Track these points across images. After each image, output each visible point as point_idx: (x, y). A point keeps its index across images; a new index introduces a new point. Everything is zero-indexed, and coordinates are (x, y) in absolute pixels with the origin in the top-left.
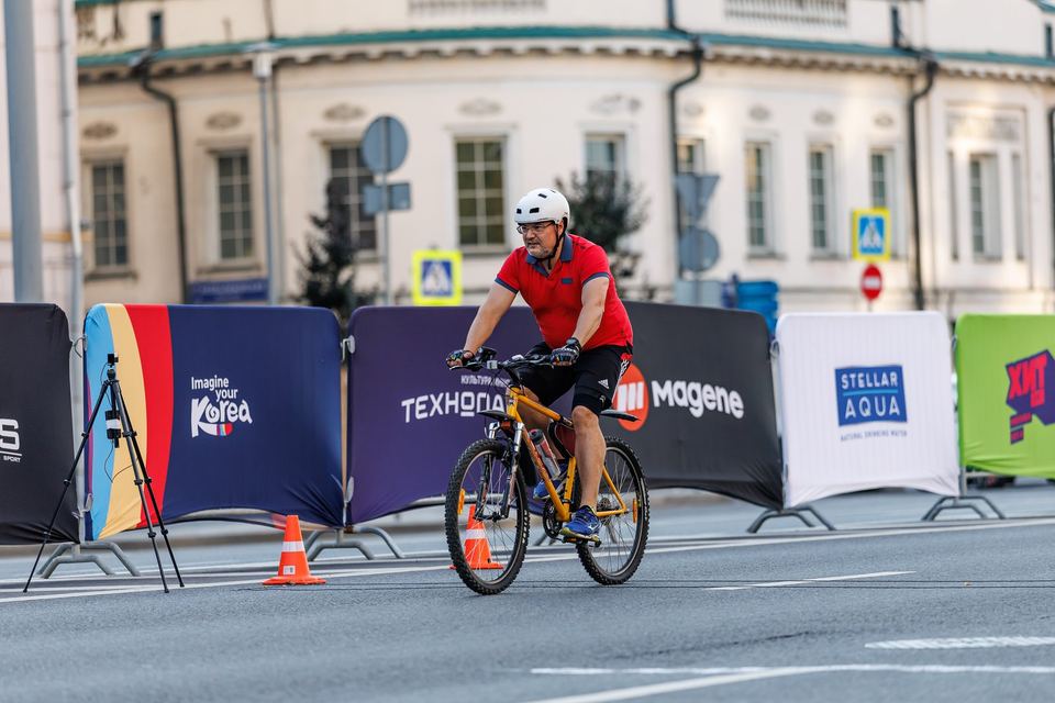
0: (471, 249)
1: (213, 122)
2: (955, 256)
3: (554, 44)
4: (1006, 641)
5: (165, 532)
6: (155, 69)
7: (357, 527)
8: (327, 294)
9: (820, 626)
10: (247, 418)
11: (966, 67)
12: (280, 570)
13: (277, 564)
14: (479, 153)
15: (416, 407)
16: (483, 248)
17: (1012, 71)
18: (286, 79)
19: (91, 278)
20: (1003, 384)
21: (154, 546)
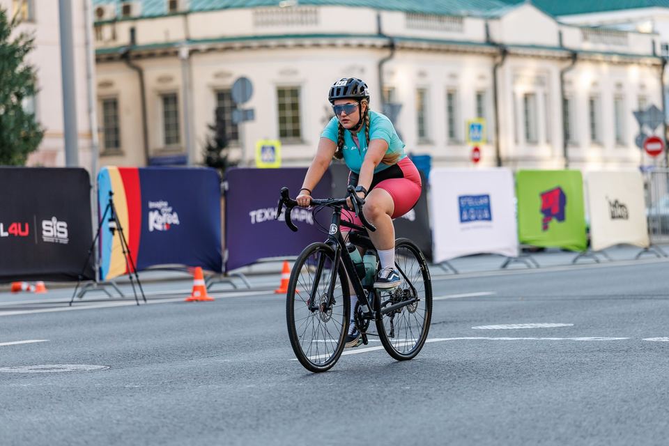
0: (284, 139)
1: (161, 80)
2: (516, 141)
3: (324, 41)
4: (539, 325)
5: (137, 276)
6: (133, 54)
7: (230, 273)
8: (215, 162)
9: (450, 319)
10: (176, 221)
11: (521, 51)
12: (192, 294)
13: (190, 290)
14: (288, 94)
15: (257, 216)
16: (290, 139)
17: (543, 53)
18: (195, 58)
19: (103, 155)
20: (538, 203)
21: (132, 283)
